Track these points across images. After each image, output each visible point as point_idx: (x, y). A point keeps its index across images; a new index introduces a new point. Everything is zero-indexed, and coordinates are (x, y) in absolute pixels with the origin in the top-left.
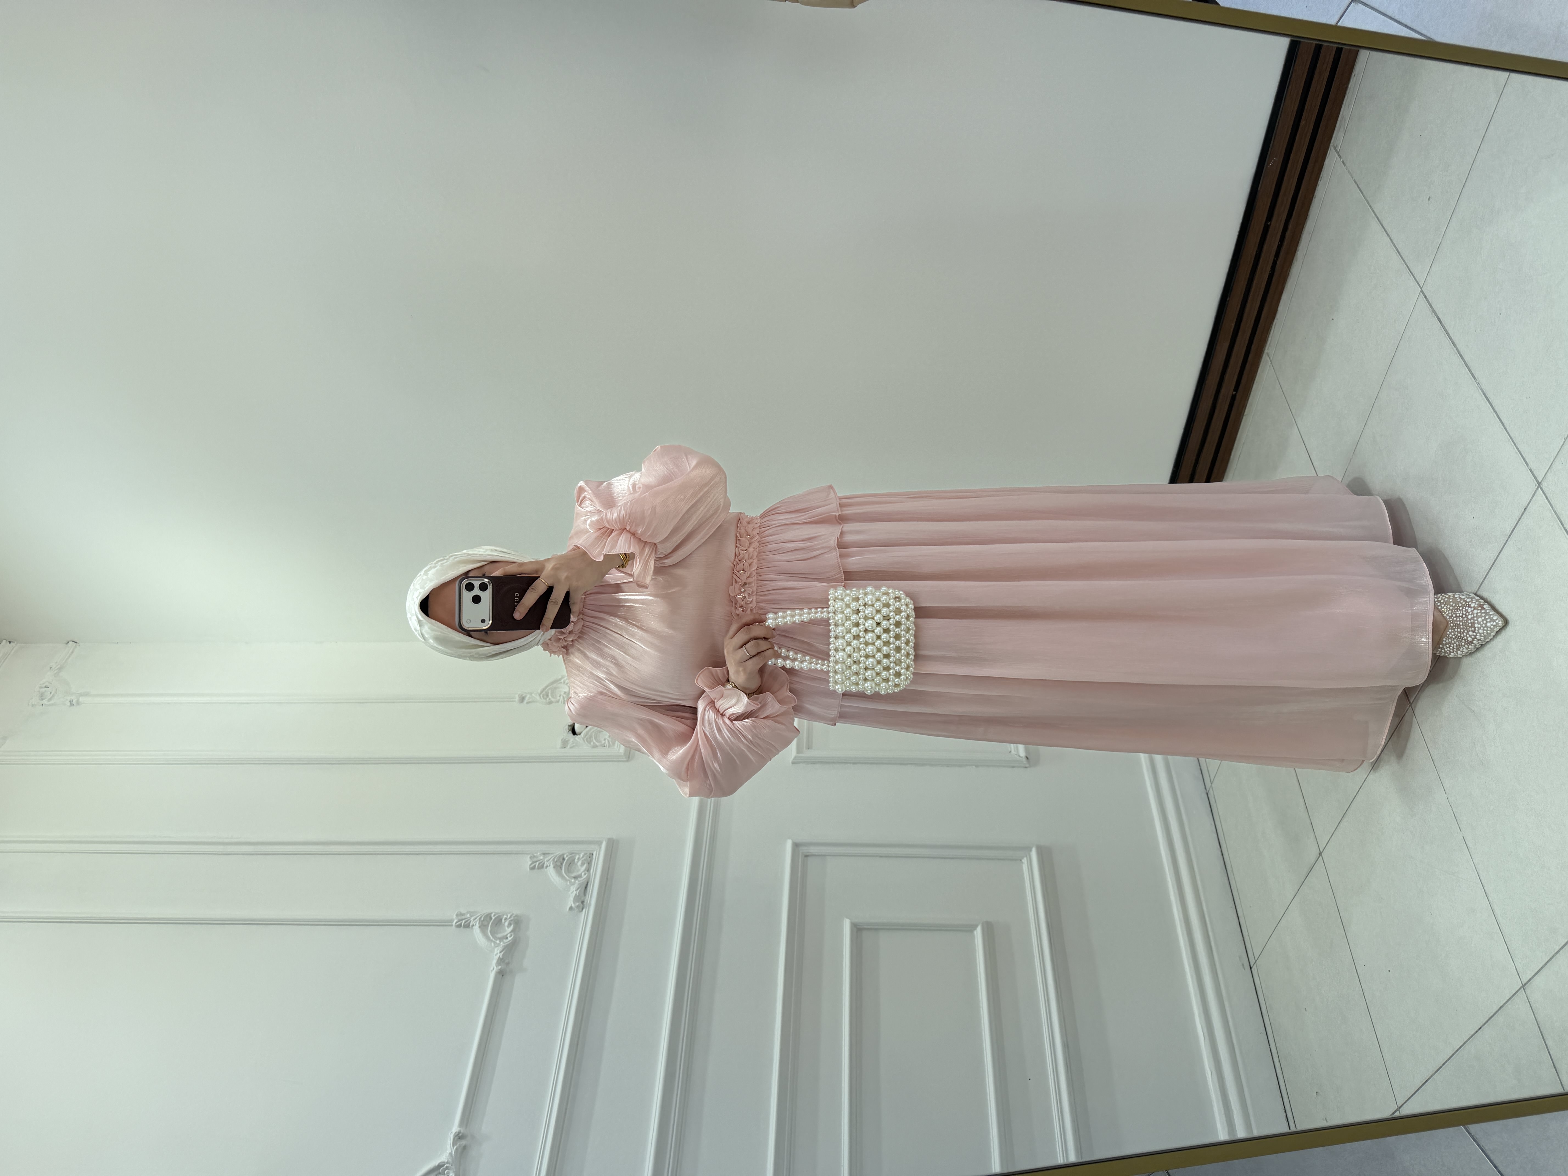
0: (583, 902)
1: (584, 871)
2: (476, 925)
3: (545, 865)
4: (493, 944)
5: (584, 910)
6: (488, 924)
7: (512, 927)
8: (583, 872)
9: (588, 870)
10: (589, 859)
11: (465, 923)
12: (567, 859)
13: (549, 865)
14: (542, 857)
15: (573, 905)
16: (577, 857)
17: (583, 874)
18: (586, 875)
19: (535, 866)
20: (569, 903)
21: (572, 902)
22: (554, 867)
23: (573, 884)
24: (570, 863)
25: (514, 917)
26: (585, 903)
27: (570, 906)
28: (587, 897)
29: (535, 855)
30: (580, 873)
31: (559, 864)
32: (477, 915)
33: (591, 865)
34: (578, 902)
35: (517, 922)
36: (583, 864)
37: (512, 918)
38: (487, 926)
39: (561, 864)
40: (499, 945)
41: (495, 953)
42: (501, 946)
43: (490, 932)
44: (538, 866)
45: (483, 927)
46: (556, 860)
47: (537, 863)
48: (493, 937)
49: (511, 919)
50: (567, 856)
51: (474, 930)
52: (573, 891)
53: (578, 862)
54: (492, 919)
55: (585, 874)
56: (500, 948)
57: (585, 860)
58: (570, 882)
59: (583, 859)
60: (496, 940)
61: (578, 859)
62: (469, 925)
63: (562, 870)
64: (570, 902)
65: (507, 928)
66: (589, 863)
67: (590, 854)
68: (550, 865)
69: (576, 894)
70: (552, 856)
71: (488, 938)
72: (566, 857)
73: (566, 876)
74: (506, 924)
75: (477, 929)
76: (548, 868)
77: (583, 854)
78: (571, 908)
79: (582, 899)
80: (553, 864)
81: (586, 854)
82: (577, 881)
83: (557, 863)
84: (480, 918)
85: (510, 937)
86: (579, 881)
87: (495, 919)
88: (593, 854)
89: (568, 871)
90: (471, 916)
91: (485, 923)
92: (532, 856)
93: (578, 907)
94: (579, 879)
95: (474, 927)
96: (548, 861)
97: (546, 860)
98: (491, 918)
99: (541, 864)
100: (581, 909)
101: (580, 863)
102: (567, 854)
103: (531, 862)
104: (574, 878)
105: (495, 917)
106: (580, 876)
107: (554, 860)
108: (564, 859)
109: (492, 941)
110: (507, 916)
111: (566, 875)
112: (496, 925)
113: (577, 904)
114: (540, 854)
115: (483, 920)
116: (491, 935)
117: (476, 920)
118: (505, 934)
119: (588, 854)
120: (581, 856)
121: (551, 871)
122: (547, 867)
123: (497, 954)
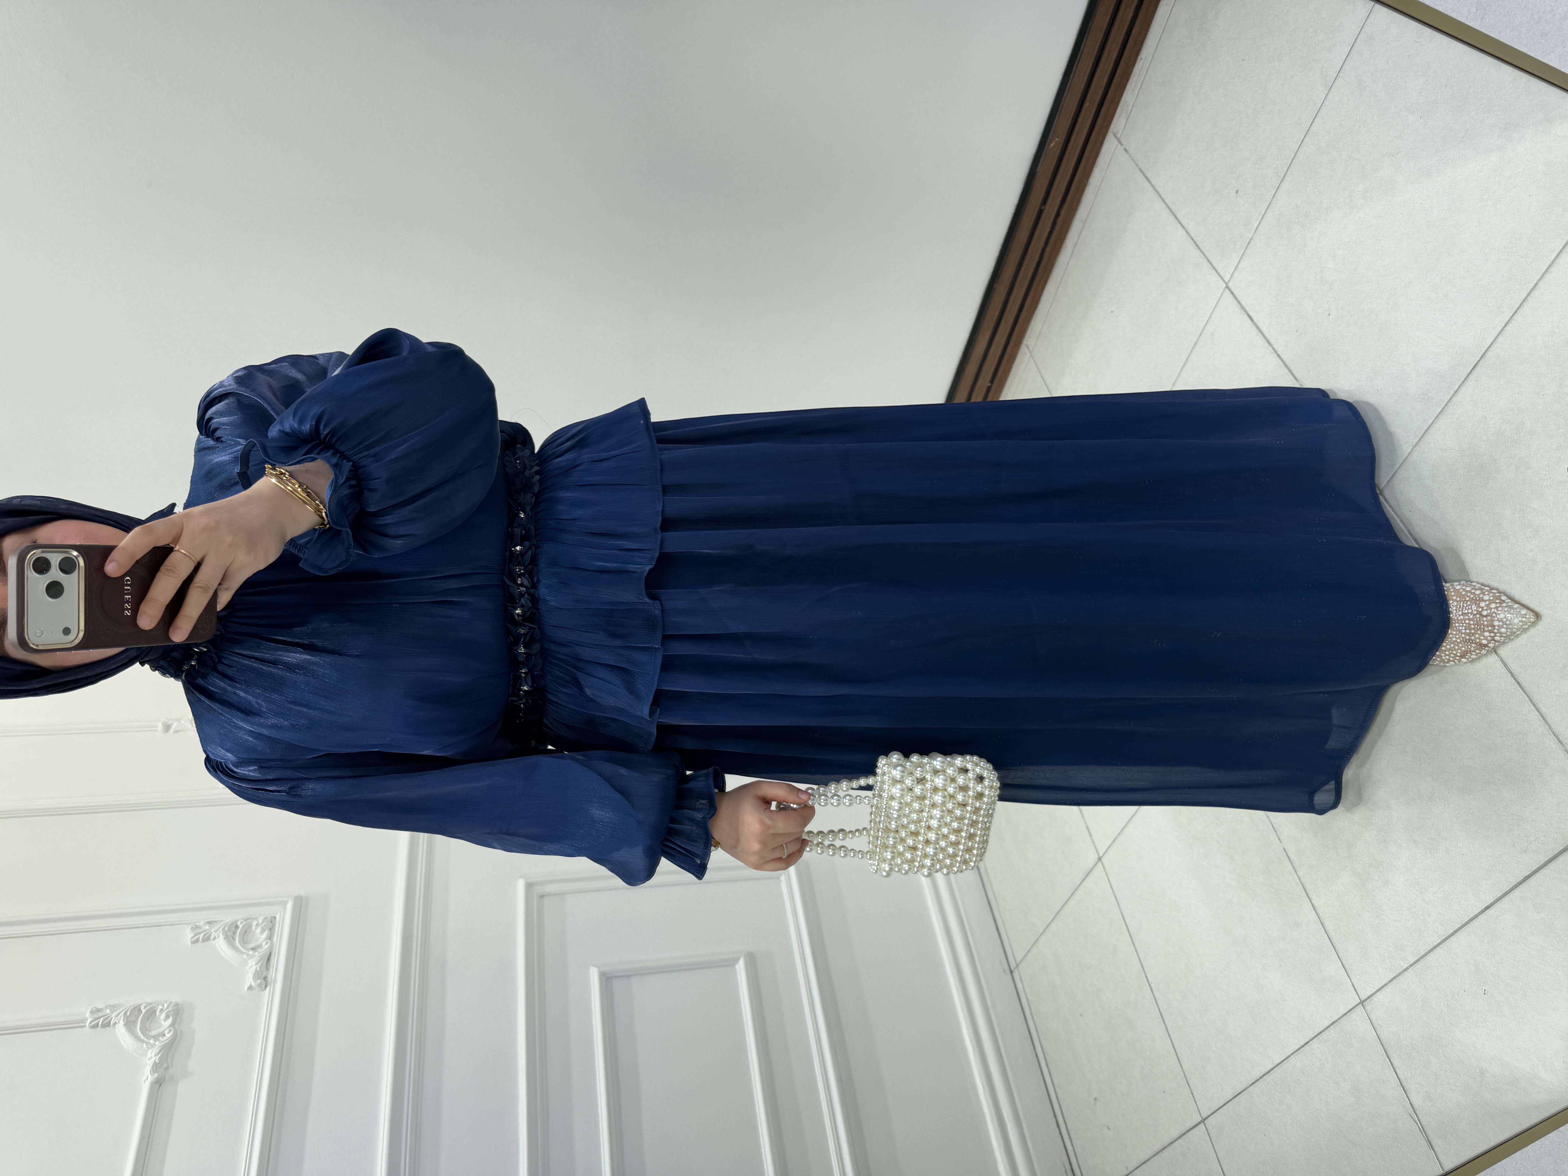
0: (265, 978)
1: (266, 939)
2: (119, 1022)
3: (212, 937)
4: (145, 1045)
5: (268, 989)
6: (137, 1019)
7: (170, 1020)
8: (263, 941)
9: (270, 937)
10: (271, 924)
11: (102, 1022)
12: (241, 926)
13: (217, 936)
14: (207, 927)
15: (253, 984)
16: (255, 923)
17: (264, 943)
18: (269, 944)
19: (199, 938)
20: (247, 981)
21: (252, 980)
22: (225, 938)
23: (253, 958)
24: (246, 932)
25: (173, 1007)
26: (269, 979)
27: (249, 985)
28: (271, 972)
29: (198, 924)
30: (259, 942)
31: (232, 933)
32: (121, 1010)
33: (274, 931)
34: (259, 979)
35: (177, 1012)
36: (263, 931)
37: (170, 1009)
38: (135, 1022)
39: (234, 933)
40: (153, 1046)
41: (149, 1056)
42: (157, 1047)
43: (141, 1029)
44: (202, 938)
45: (129, 1024)
46: (226, 929)
47: (202, 935)
48: (144, 1036)
49: (167, 1010)
50: (242, 923)
51: (117, 1028)
52: (252, 966)
53: (256, 929)
54: (142, 1012)
55: (267, 943)
56: (156, 1050)
57: (265, 926)
58: (248, 955)
59: (263, 925)
60: (150, 1039)
61: (257, 925)
62: (110, 1023)
63: (235, 940)
64: (249, 980)
65: (163, 1022)
66: (270, 929)
67: (272, 917)
68: (219, 937)
69: (256, 969)
70: (222, 923)
71: (137, 1038)
72: (240, 924)
73: (240, 947)
74: (163, 1016)
75: (121, 1029)
76: (216, 940)
77: (262, 918)
78: (250, 988)
79: (264, 974)
80: (223, 934)
81: (266, 918)
82: (256, 953)
83: (228, 933)
84: (126, 1013)
85: (170, 1031)
86: (259, 952)
87: (146, 1012)
88: (275, 918)
89: (244, 942)
90: (112, 1012)
91: (133, 1018)
92: (194, 926)
93: (260, 985)
94: (259, 950)
95: (116, 1026)
96: (216, 931)
97: (213, 931)
98: (140, 1011)
99: (207, 935)
100: (263, 986)
101: (259, 930)
102: (242, 920)
103: (192, 935)
104: (252, 949)
105: (146, 1009)
106: (260, 946)
107: (224, 929)
108: (237, 927)
109: (143, 1041)
110: (163, 1006)
111: (242, 947)
112: (149, 1018)
113: (259, 981)
114: (204, 924)
115: (130, 1015)
116: (142, 1033)
117: (120, 1016)
118: (161, 1030)
119: (269, 918)
120: (260, 921)
121: (220, 943)
123: (151, 1056)
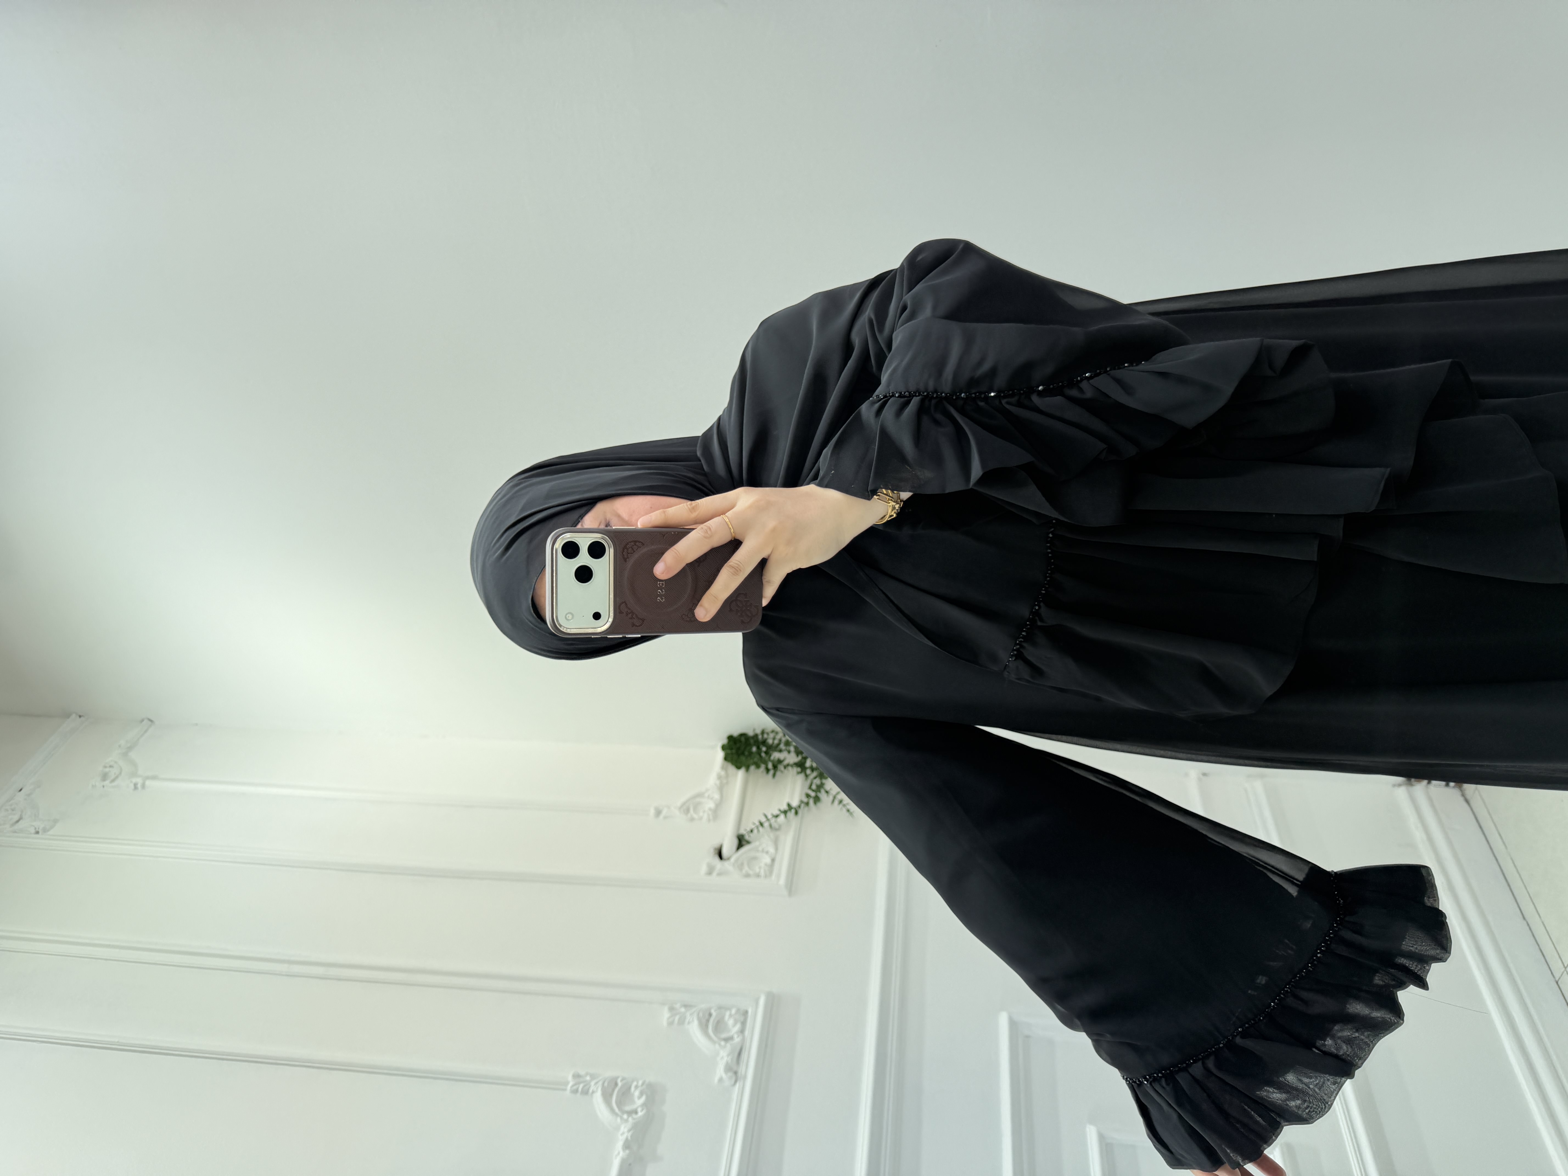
0: (736, 1073)
2: (597, 1091)
3: (687, 1021)
4: (619, 1120)
5: (738, 1083)
6: (613, 1092)
7: (643, 1098)
8: (735, 1033)
9: (742, 1032)
10: (743, 1018)
11: (582, 1089)
12: (714, 1015)
15: (724, 1076)
16: (728, 1013)
17: (736, 1036)
19: (674, 1020)
20: (719, 1072)
21: (722, 1072)
22: (699, 1024)
23: (725, 1049)
24: (719, 1021)
25: (647, 1085)
26: (739, 1074)
27: (720, 1077)
28: (742, 1068)
29: (674, 1006)
30: (731, 1034)
31: (705, 1020)
32: (600, 1079)
33: (746, 1026)
34: (730, 1072)
35: (650, 1092)
36: (735, 1023)
37: (644, 1087)
38: (611, 1094)
39: (708, 1020)
40: (627, 1121)
42: (630, 1123)
43: (616, 1103)
44: (678, 1020)
45: (606, 1095)
46: (701, 1015)
48: (619, 1109)
51: (595, 1098)
52: (720, 1056)
53: (729, 1020)
55: (739, 1036)
56: (628, 1126)
57: (738, 1018)
58: (720, 1046)
59: (735, 1016)
60: (624, 1114)
61: (731, 1016)
62: (589, 1090)
63: (708, 1028)
66: (743, 1023)
68: (693, 1022)
69: (727, 1062)
70: (697, 1009)
71: (612, 1110)
72: (714, 1012)
74: (637, 1093)
75: (598, 1098)
76: (690, 1025)
77: (736, 1010)
78: (721, 1080)
79: (735, 1068)
80: (697, 1019)
81: (739, 1010)
82: (728, 1045)
83: (702, 1019)
84: (604, 1083)
85: (642, 1110)
86: (731, 1045)
87: (622, 1086)
88: (748, 1010)
89: (716, 1031)
90: (592, 1080)
91: (610, 1090)
92: (671, 1007)
94: (731, 1042)
95: (594, 1094)
96: (691, 1015)
97: (688, 1014)
98: (617, 1084)
99: (682, 1018)
100: (734, 1081)
101: (732, 1021)
102: (716, 1009)
103: (669, 1016)
104: (725, 1040)
105: (622, 1083)
106: (732, 1038)
107: (698, 1014)
108: (711, 1015)
109: (617, 1116)
110: (638, 1082)
111: (714, 1035)
112: (624, 1093)
113: (729, 1075)
114: (681, 1006)
115: (607, 1086)
116: (617, 1106)
117: (598, 1085)
118: (635, 1107)
119: (742, 1011)
120: (733, 1012)
121: (694, 1028)
122: (689, 1023)
123: (624, 1132)
